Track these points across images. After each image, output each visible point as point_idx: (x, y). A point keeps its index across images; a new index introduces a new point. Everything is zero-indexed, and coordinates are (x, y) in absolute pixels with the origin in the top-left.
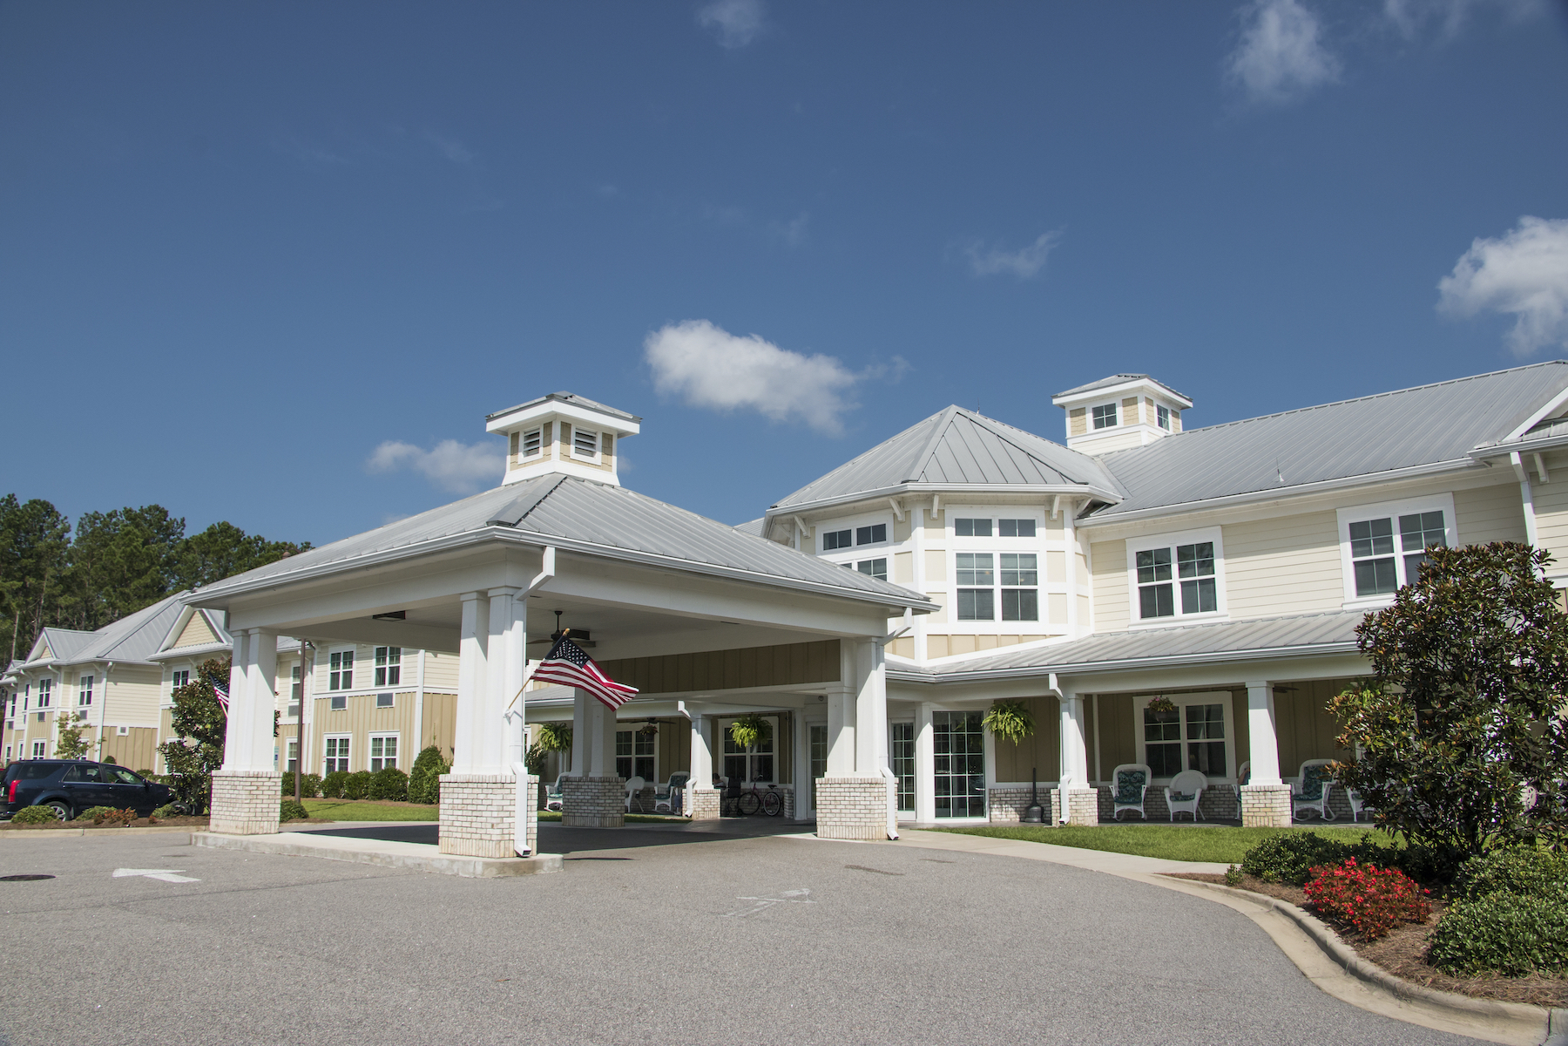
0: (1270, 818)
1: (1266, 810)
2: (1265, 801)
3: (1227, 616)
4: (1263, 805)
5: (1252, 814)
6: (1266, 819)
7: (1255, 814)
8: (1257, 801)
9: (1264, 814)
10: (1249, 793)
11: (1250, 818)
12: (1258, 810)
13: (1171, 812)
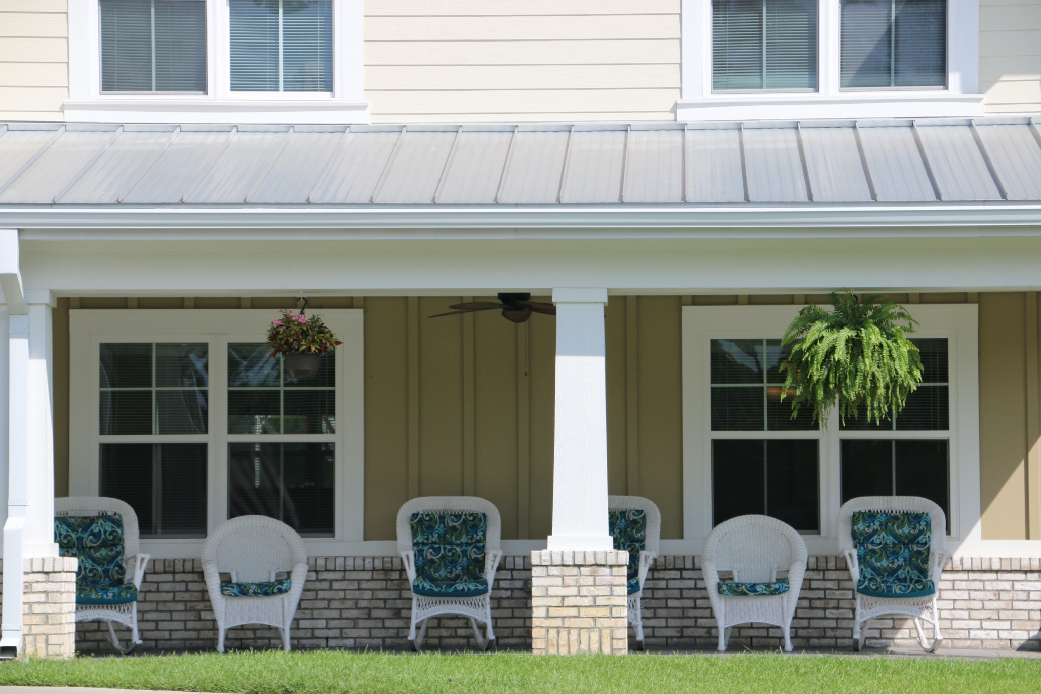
0: (606, 632)
1: (593, 612)
2: (595, 591)
3: (363, 108)
4: (587, 601)
5: (557, 622)
6: (595, 636)
7: (567, 623)
8: (574, 591)
9: (590, 623)
10: (554, 571)
11: (553, 633)
12: (573, 612)
13: (222, 626)
